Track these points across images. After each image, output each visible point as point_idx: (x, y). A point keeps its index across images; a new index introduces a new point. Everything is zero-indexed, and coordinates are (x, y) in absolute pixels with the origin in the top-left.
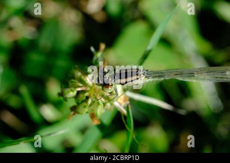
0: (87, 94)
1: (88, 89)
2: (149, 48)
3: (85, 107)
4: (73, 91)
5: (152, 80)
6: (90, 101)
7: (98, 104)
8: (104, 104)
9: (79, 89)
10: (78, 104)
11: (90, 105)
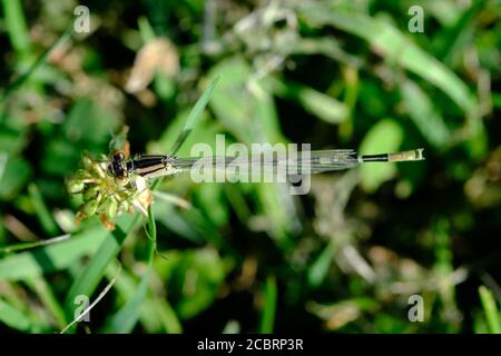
0: (97, 189)
1: (99, 181)
2: (186, 128)
3: (93, 205)
4: (77, 183)
5: (181, 170)
6: (99, 198)
7: (110, 201)
8: (119, 203)
9: (87, 181)
10: (86, 201)
11: (100, 203)
